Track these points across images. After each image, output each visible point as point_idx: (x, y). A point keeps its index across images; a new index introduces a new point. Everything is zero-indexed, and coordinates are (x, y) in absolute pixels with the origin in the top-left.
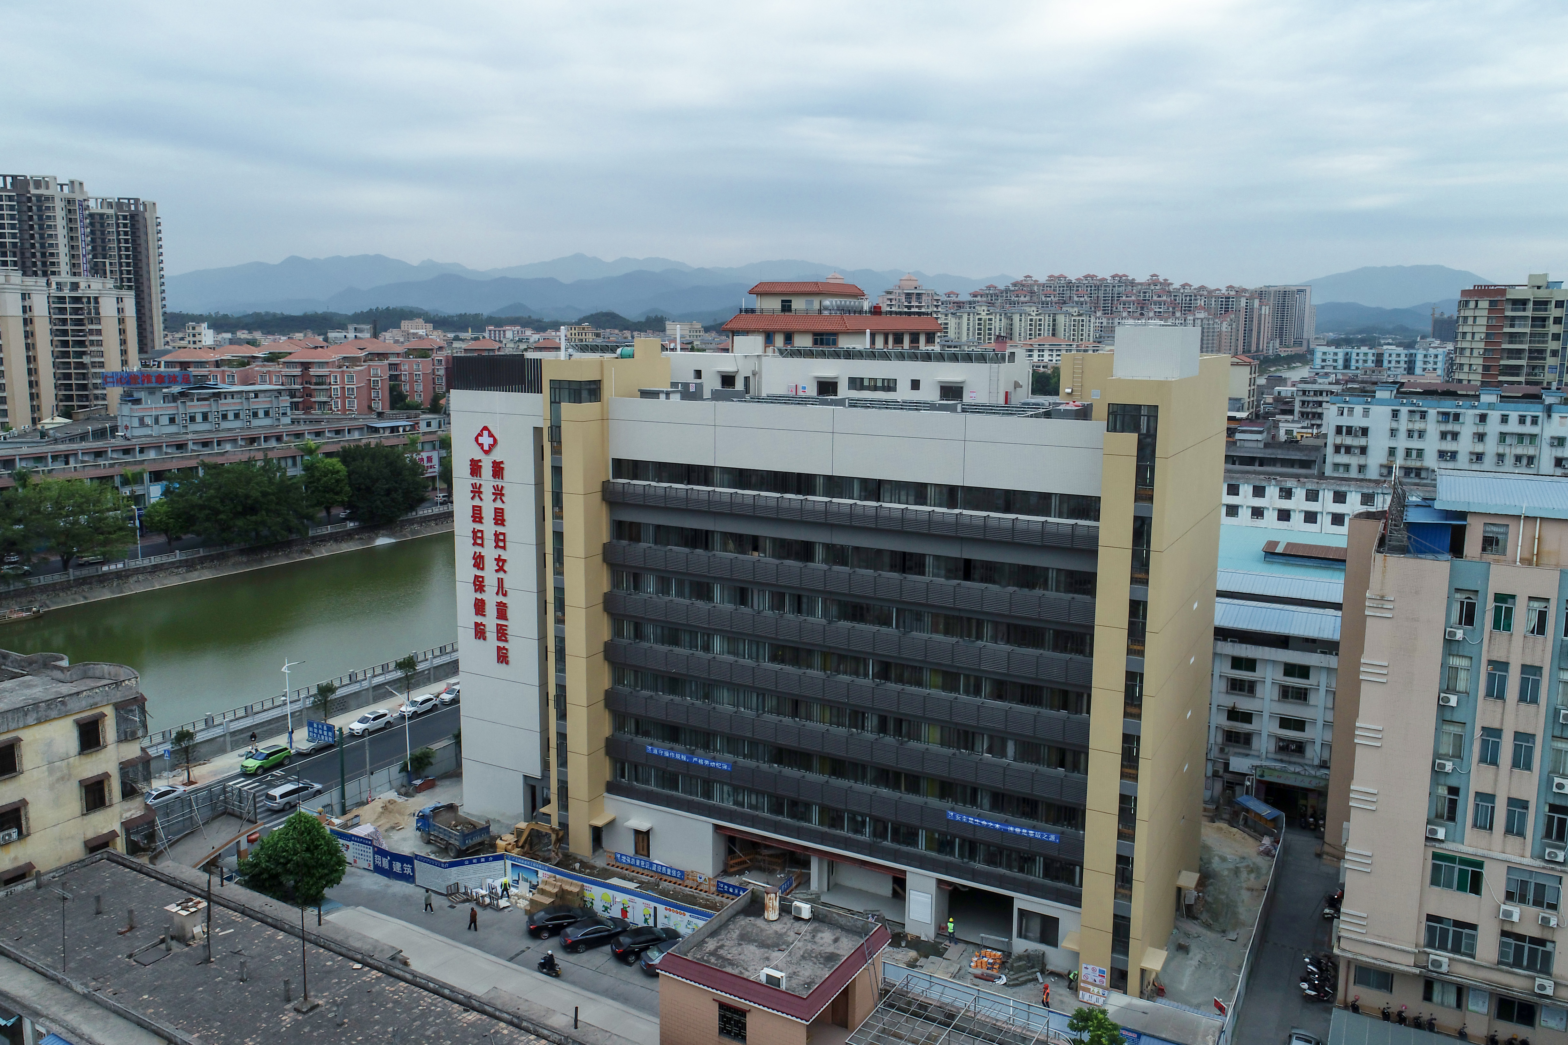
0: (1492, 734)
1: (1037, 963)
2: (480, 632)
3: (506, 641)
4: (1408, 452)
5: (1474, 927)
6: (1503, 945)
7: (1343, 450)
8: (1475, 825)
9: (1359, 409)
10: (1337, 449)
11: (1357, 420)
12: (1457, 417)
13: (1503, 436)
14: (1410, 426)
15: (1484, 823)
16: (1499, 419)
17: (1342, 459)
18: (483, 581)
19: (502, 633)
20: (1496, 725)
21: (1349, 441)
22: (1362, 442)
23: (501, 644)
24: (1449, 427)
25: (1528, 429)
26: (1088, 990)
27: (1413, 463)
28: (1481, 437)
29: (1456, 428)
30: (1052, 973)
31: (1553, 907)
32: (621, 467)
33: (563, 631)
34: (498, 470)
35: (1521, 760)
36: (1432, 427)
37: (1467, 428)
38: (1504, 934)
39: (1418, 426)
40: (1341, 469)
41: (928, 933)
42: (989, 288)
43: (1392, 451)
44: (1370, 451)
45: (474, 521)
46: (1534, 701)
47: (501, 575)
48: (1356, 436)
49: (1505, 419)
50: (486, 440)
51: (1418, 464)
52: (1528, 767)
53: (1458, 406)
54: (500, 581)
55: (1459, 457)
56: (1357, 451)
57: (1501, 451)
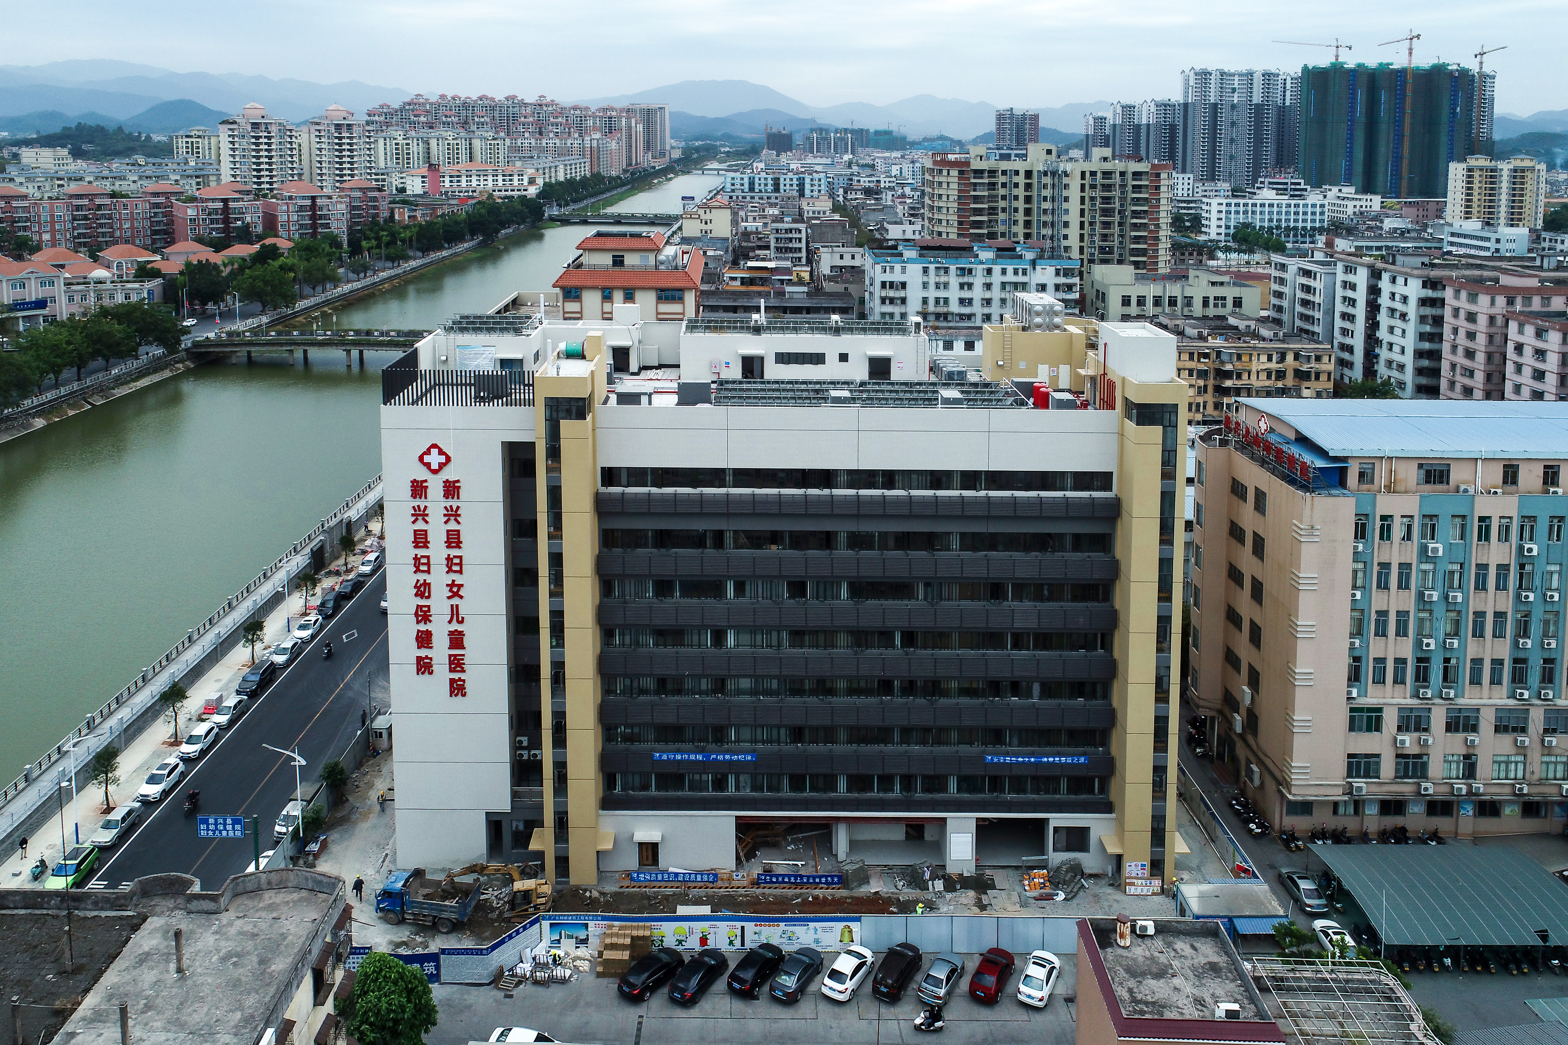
0: (1383, 614)
1: (1077, 870)
2: (424, 666)
3: (463, 671)
4: (937, 301)
5: (1378, 756)
6: (1397, 764)
7: (887, 302)
8: (1373, 682)
9: (898, 267)
10: (883, 300)
11: (896, 277)
12: (970, 271)
13: (1004, 285)
14: (937, 280)
15: (1380, 680)
16: (1000, 271)
17: (888, 308)
18: (429, 611)
19: (456, 664)
20: (1385, 609)
21: (892, 294)
22: (902, 294)
23: (456, 676)
24: (966, 279)
25: (1020, 279)
26: (1133, 884)
27: (942, 309)
28: (988, 286)
29: (970, 280)
30: (1091, 876)
31: (1426, 730)
32: (610, 476)
33: (563, 655)
34: (451, 489)
35: (1402, 631)
36: (954, 281)
37: (978, 280)
38: (1398, 756)
39: (943, 279)
40: (887, 317)
41: (969, 870)
42: (382, 107)
43: (925, 301)
44: (908, 302)
45: (415, 547)
46: (1407, 587)
47: (456, 601)
48: (897, 289)
49: (1004, 272)
50: (434, 459)
51: (945, 310)
52: (1406, 635)
53: (971, 263)
54: (455, 610)
55: (974, 302)
56: (899, 302)
57: (1003, 296)
